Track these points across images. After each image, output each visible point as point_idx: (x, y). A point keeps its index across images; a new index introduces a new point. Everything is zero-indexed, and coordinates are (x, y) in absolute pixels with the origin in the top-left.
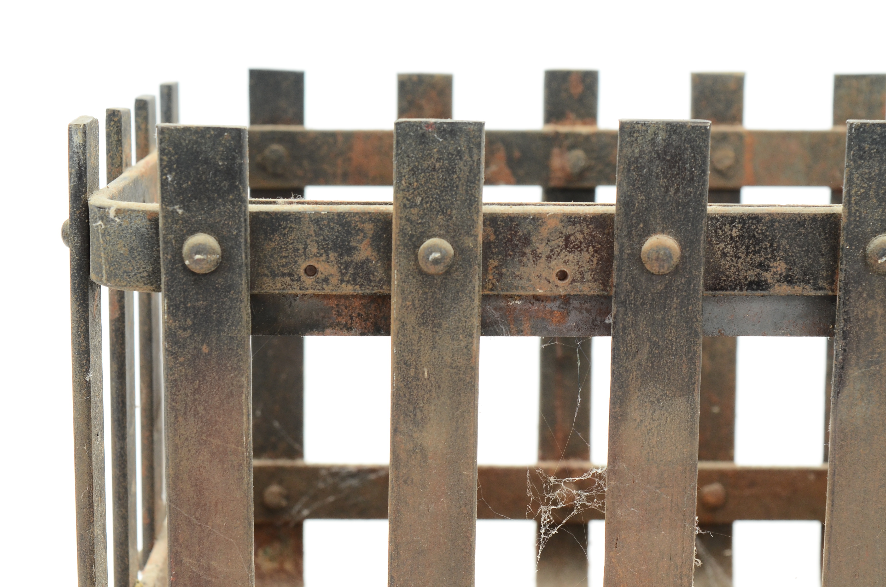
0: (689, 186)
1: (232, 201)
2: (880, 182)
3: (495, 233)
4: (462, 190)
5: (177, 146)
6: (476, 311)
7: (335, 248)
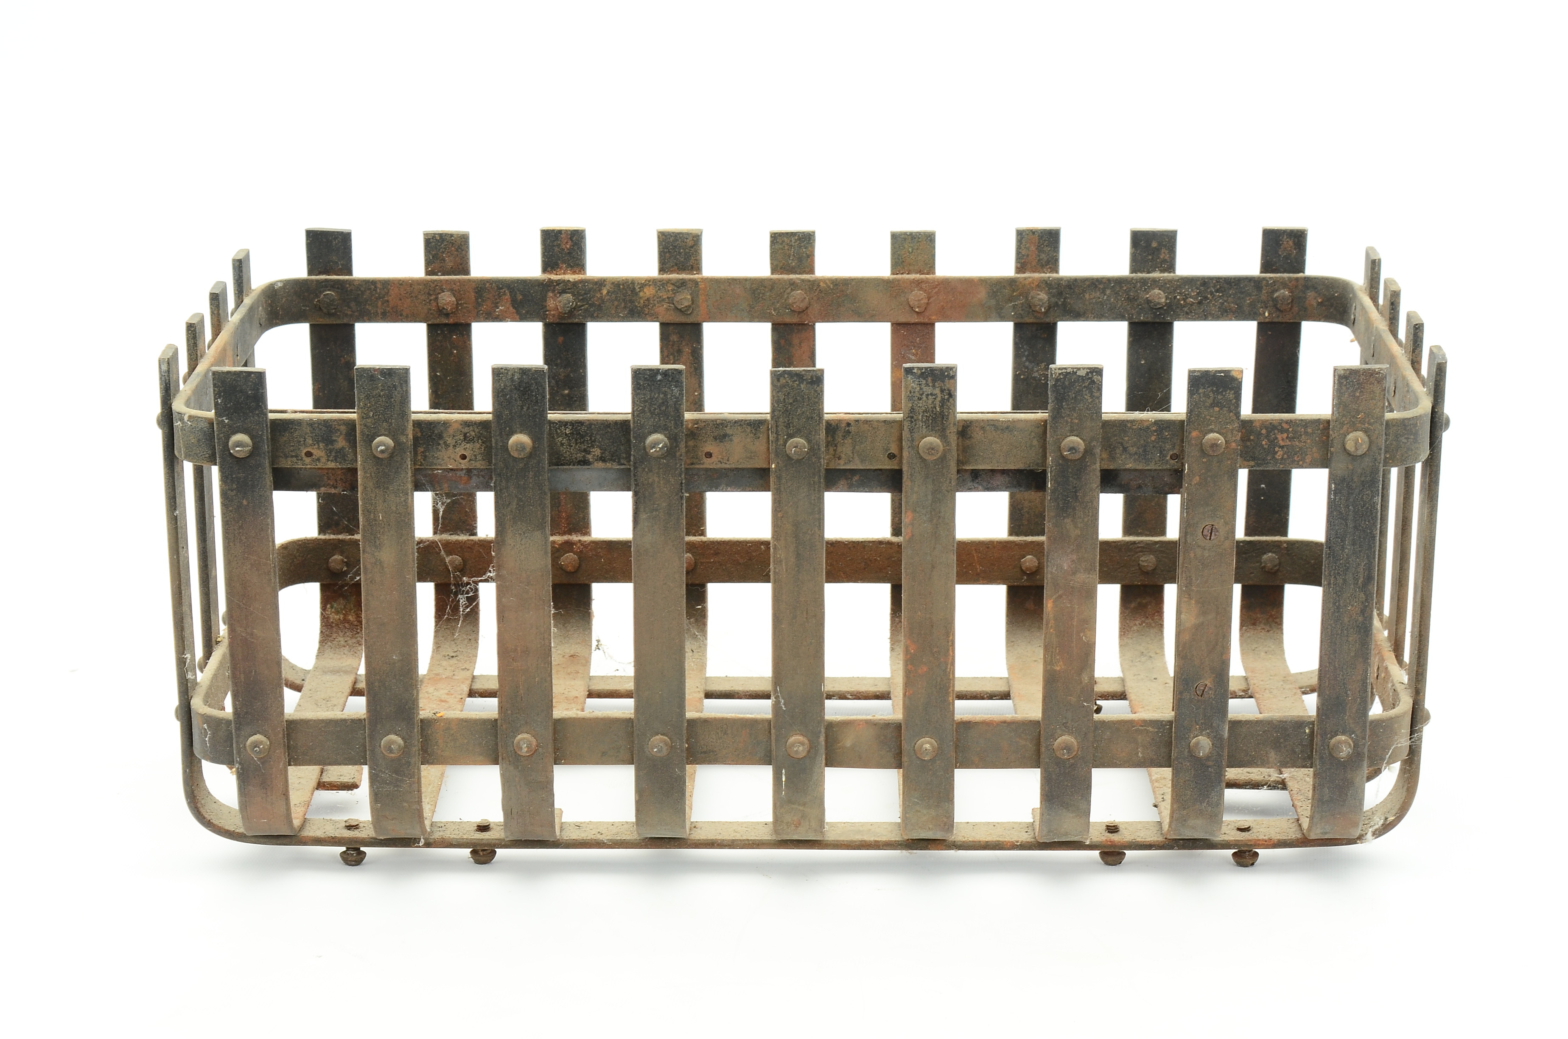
0: (535, 406)
1: (258, 415)
2: (651, 403)
3: (421, 432)
4: (397, 408)
5: (223, 382)
6: (410, 479)
7: (323, 441)
